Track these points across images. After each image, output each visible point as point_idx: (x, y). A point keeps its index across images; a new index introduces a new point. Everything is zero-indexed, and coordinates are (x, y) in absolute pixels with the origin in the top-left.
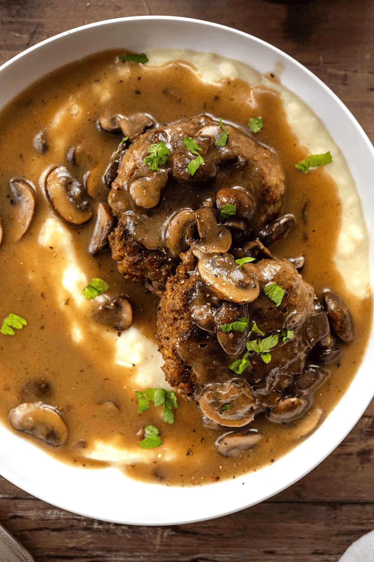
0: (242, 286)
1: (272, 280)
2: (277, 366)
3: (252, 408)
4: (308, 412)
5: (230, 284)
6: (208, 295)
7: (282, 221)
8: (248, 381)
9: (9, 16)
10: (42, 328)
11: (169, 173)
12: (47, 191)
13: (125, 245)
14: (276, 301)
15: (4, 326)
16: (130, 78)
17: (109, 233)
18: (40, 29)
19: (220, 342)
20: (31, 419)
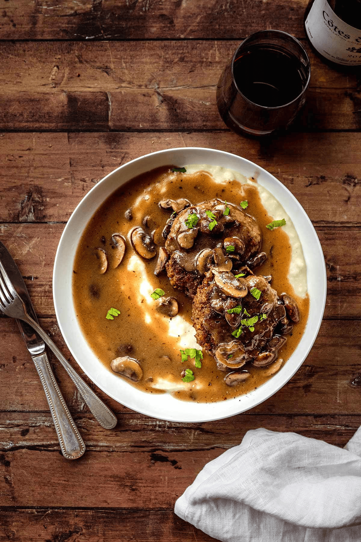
0: (238, 289)
1: (254, 286)
2: (258, 334)
3: (244, 357)
4: (275, 360)
5: (232, 288)
6: (220, 294)
7: (260, 256)
8: (242, 342)
9: (110, 148)
10: (129, 315)
11: (198, 230)
12: (132, 241)
13: (174, 269)
14: (256, 298)
15: (108, 315)
16: (177, 180)
17: (166, 263)
18: (127, 155)
19: (227, 319)
20: (122, 365)
